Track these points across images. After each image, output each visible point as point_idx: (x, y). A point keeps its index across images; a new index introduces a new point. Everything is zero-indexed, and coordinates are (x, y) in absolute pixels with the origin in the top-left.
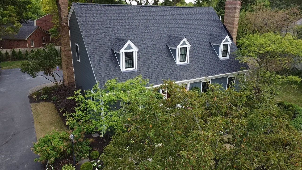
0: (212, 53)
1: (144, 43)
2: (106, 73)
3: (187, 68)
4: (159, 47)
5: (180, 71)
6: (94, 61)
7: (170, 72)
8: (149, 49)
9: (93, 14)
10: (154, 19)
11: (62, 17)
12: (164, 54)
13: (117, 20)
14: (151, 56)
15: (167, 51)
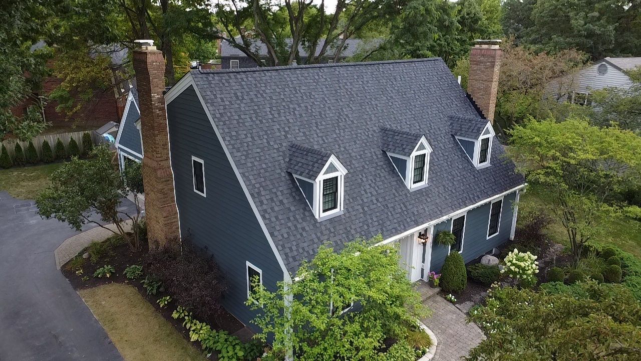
0: (460, 156)
1: (342, 149)
2: (289, 228)
3: (427, 195)
4: (369, 155)
5: (417, 204)
6: (262, 203)
7: (401, 208)
8: (354, 162)
9: (235, 94)
10: (348, 93)
11: (154, 97)
12: (383, 170)
13: (284, 104)
14: (361, 176)
15: (386, 162)
